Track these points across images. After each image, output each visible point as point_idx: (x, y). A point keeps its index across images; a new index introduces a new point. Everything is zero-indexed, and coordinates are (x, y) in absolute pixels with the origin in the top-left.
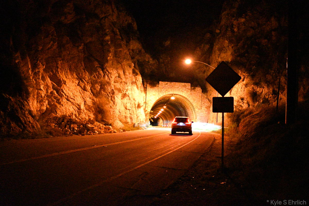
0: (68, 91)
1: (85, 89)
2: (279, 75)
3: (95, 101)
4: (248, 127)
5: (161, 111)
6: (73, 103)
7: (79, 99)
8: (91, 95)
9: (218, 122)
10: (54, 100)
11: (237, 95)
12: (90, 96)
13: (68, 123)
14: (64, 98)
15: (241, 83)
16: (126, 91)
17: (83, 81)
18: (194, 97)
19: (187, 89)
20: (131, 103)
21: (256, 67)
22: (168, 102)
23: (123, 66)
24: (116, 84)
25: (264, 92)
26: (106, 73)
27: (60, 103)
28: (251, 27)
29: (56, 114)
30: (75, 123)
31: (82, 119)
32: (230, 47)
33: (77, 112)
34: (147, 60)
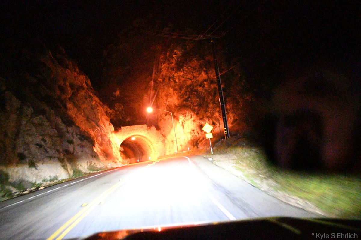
11: (189, 128)
15: (189, 120)
18: (151, 135)
19: (144, 130)
21: (198, 108)
28: (189, 79)
32: (174, 93)
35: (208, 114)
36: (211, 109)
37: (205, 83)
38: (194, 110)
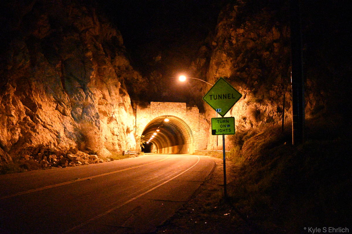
0: (45, 116)
1: (64, 114)
2: (283, 91)
3: (76, 127)
4: (252, 150)
5: (154, 135)
6: (50, 129)
7: (58, 125)
8: (72, 120)
9: (218, 145)
10: (28, 127)
11: (238, 114)
12: (71, 122)
13: (46, 154)
14: (39, 125)
15: (241, 101)
16: (112, 114)
17: (62, 104)
18: (190, 118)
19: (182, 110)
20: (118, 128)
21: (258, 83)
22: (161, 125)
23: (109, 85)
24: (101, 106)
25: (267, 110)
26: (89, 94)
27: (35, 131)
28: (251, 39)
29: (31, 144)
30: (54, 153)
31: (62, 147)
32: (228, 61)
33: (55, 140)
34: (136, 78)
35: (273, 93)
36: (278, 87)
37: (275, 45)
38: (250, 87)
